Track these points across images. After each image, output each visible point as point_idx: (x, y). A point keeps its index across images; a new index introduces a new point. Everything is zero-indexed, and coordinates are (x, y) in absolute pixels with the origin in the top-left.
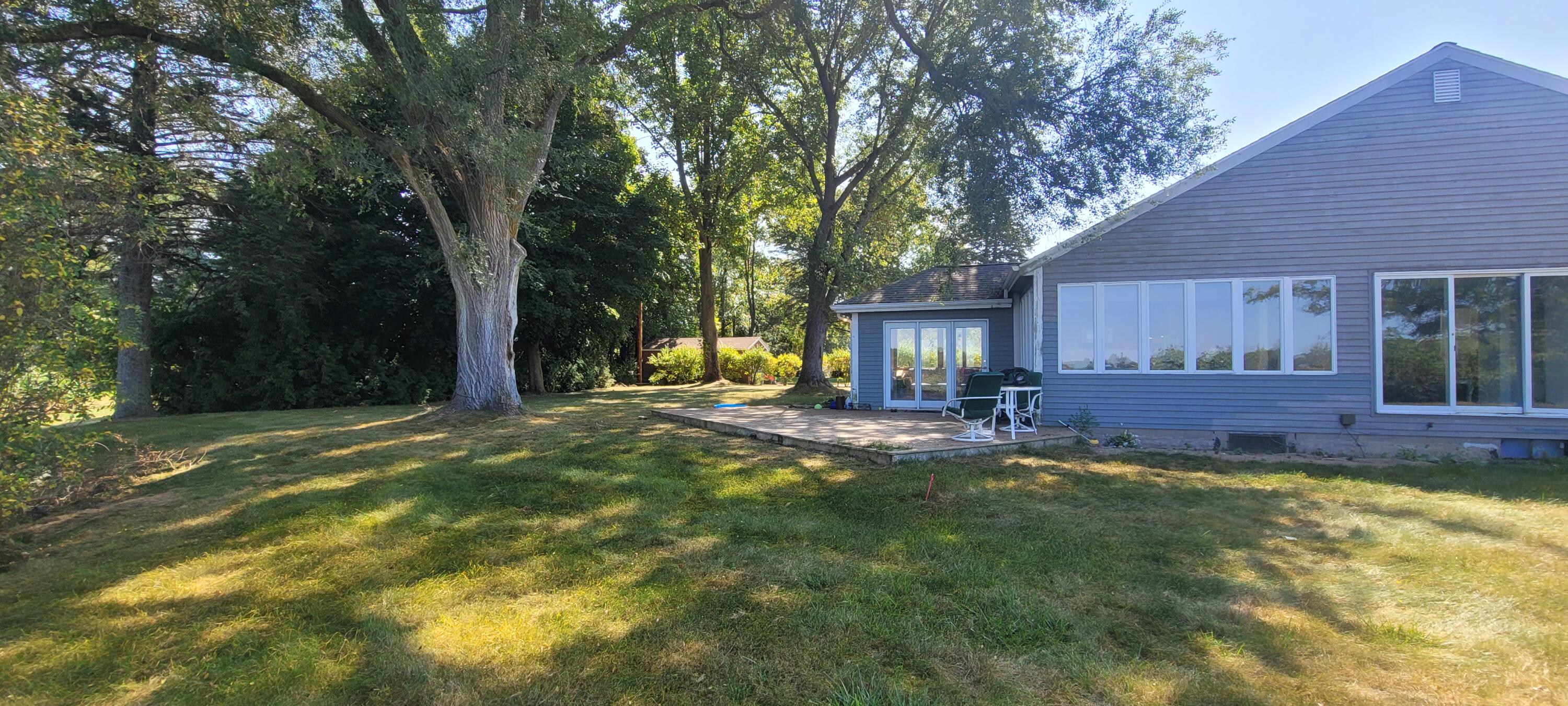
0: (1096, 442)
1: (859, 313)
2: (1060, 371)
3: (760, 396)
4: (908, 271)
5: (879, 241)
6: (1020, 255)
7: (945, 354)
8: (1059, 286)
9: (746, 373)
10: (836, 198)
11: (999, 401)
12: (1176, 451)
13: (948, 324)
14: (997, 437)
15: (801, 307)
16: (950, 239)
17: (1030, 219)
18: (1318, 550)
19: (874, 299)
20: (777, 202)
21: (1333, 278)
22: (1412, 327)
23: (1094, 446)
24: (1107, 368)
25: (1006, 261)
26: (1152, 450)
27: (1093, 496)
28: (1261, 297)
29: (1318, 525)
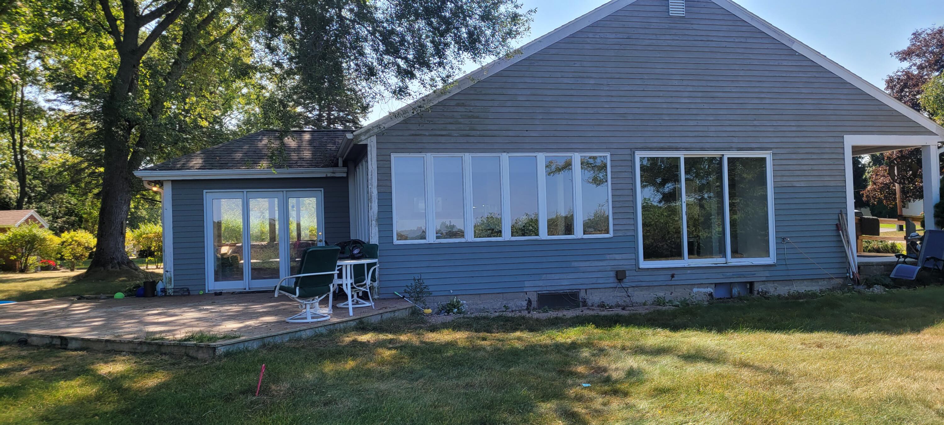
0: (429, 311)
1: (173, 181)
2: (396, 242)
3: (34, 286)
4: (234, 133)
5: (197, 96)
6: (355, 122)
7: (277, 227)
8: (393, 156)
9: (13, 258)
10: (140, 42)
11: (336, 276)
12: (497, 314)
13: (281, 193)
14: (335, 315)
15: (93, 173)
16: (281, 101)
17: (362, 86)
18: (605, 393)
19: (192, 164)
20: (56, 38)
21: (608, 155)
22: (660, 196)
23: (428, 315)
24: (438, 238)
25: (340, 128)
26: (477, 314)
27: (428, 367)
28: (559, 170)
29: (605, 370)
